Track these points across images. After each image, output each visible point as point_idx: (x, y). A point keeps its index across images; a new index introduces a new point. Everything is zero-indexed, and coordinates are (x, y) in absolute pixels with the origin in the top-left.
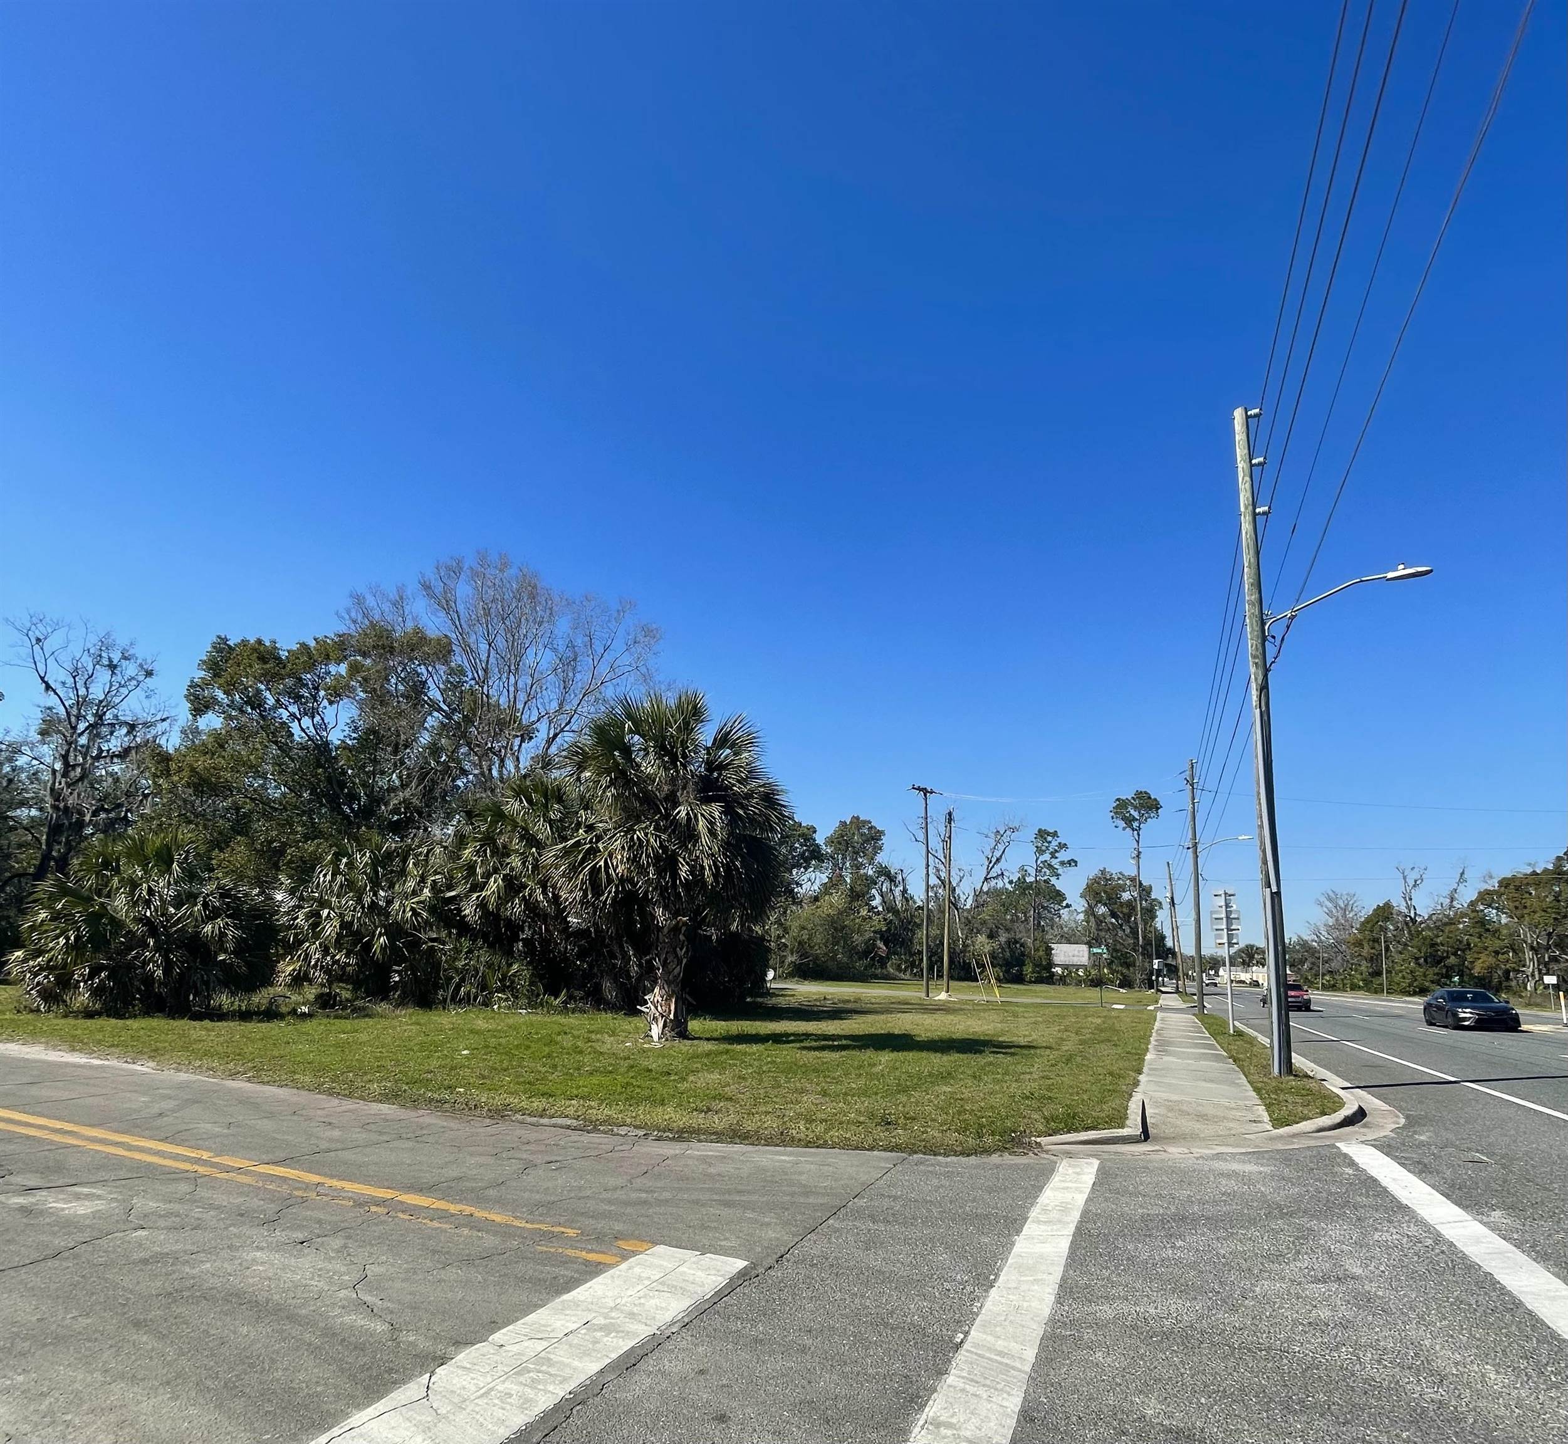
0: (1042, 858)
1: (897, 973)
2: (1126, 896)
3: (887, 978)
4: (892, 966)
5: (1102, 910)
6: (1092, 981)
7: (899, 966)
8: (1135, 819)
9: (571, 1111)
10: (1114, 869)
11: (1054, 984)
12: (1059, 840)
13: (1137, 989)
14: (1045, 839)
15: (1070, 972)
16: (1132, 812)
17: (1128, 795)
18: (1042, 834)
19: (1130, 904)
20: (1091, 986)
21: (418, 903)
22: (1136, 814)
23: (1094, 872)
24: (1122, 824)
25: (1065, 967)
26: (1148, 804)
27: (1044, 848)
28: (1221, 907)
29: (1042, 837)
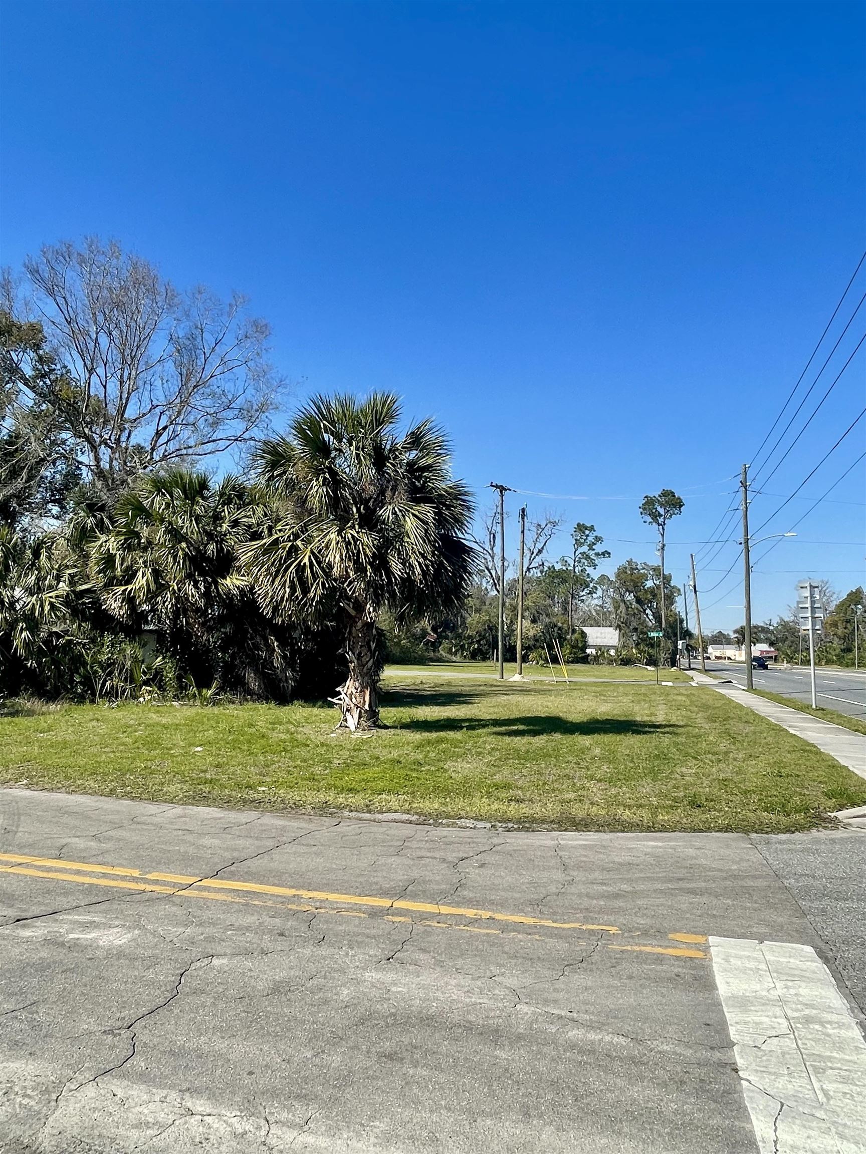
0: (581, 550)
1: (449, 656)
2: (649, 584)
3: (440, 660)
4: (443, 650)
5: (630, 597)
6: (622, 660)
7: (451, 649)
8: (660, 515)
9: (394, 804)
10: (639, 560)
11: (589, 663)
12: (595, 534)
13: (661, 667)
14: (584, 533)
15: (603, 653)
16: (659, 509)
17: (655, 493)
18: (581, 528)
19: (653, 592)
20: (621, 664)
21: (57, 597)
22: (662, 511)
23: (623, 562)
24: (649, 519)
25: (599, 648)
26: (673, 502)
27: (582, 541)
28: (807, 597)
29: (580, 530)
